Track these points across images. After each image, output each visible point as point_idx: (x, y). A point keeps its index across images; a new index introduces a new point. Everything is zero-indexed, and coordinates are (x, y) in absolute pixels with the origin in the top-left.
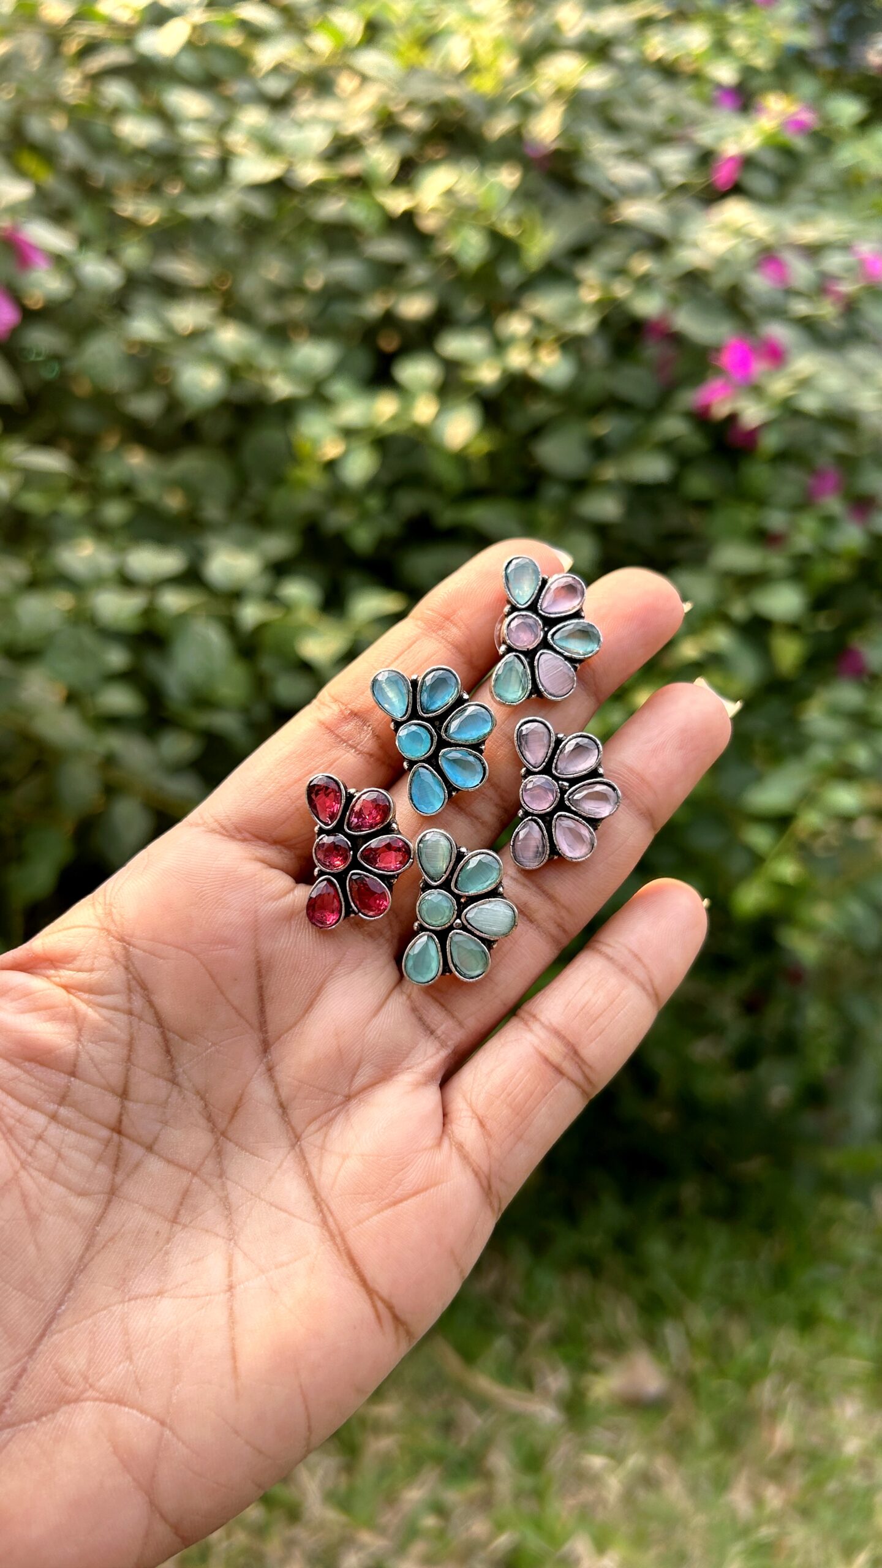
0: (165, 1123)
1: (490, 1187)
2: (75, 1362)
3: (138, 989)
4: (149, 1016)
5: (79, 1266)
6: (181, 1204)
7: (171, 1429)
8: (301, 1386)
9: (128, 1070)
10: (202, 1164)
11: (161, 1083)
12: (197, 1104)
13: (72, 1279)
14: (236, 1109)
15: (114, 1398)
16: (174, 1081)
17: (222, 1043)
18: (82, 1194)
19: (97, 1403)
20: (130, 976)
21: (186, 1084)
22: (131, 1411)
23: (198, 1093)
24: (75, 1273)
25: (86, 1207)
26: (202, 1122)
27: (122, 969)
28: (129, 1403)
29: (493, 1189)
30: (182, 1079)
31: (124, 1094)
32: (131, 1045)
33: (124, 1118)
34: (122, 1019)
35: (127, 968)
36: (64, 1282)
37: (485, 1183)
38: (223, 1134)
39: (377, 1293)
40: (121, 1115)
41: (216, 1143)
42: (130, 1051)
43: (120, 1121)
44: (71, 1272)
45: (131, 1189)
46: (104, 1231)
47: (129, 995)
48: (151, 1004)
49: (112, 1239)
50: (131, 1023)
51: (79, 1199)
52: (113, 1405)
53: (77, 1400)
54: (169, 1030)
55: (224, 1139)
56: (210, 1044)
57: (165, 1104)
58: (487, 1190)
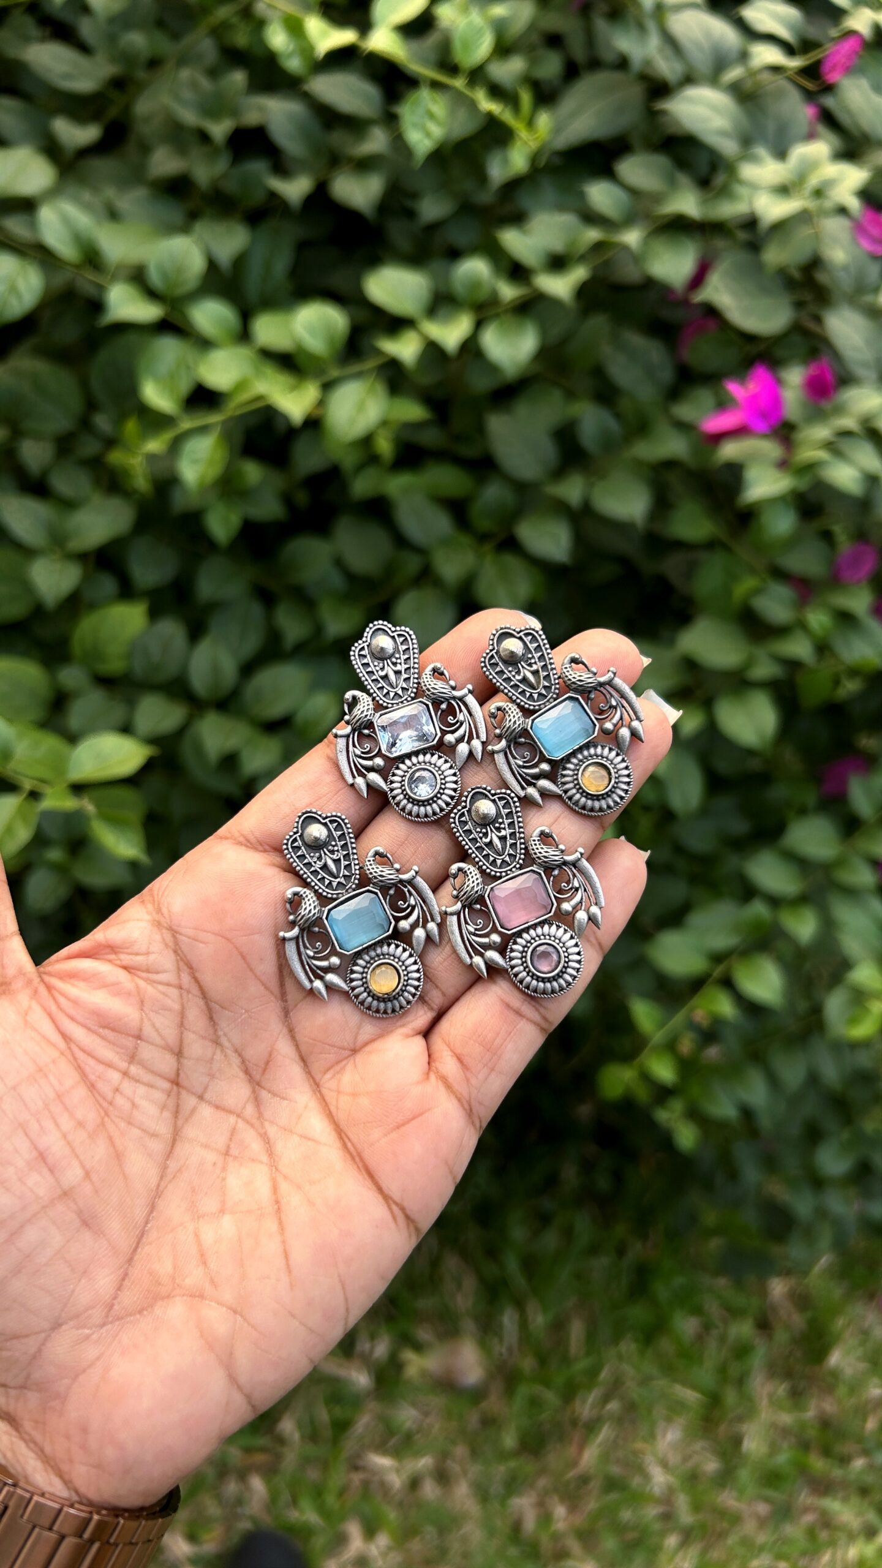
0: (212, 1076)
1: (471, 1110)
2: (164, 1267)
3: (186, 968)
4: (195, 990)
5: (157, 1193)
6: (231, 1139)
7: (242, 1316)
8: (339, 1276)
9: (182, 1033)
10: (244, 1108)
11: (208, 1043)
12: (236, 1060)
13: (153, 1203)
14: (267, 1063)
15: (197, 1294)
16: (217, 1042)
17: (253, 1011)
18: (154, 1135)
19: (185, 1298)
20: (178, 958)
21: (226, 1043)
22: (211, 1303)
23: (236, 1051)
24: (155, 1198)
25: (157, 1147)
26: (241, 1075)
27: (171, 952)
28: (208, 1297)
29: (474, 1111)
30: (224, 1041)
31: (179, 1054)
32: (182, 1014)
33: (180, 1072)
34: (174, 992)
35: (175, 952)
36: (148, 1205)
37: (467, 1106)
38: (258, 1084)
39: (391, 1198)
40: (178, 1070)
41: (254, 1092)
42: (182, 1018)
43: (178, 1075)
44: (152, 1198)
45: (190, 1131)
46: (173, 1165)
47: (179, 973)
48: (196, 980)
49: (180, 1171)
50: (181, 995)
51: (152, 1139)
52: (197, 1299)
53: (168, 1297)
54: (211, 1001)
55: (259, 1088)
56: (244, 1011)
57: (211, 1061)
58: (470, 1113)
